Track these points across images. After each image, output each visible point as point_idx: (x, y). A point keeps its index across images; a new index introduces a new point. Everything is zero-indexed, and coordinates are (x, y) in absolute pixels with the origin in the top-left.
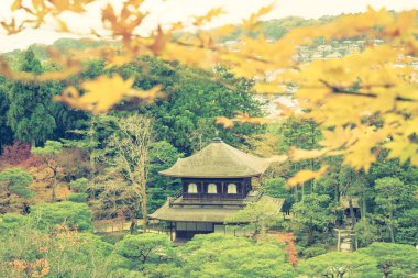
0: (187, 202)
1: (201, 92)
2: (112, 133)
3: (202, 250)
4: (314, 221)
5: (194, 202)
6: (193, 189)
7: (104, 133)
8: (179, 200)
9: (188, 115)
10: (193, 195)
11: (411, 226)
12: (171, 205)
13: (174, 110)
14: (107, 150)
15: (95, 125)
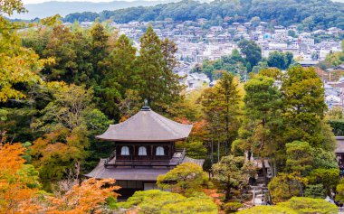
0: (119, 163)
1: (128, 67)
2: (48, 102)
3: (144, 205)
4: (232, 179)
5: (127, 163)
6: (125, 151)
7: (42, 102)
8: (112, 162)
9: (116, 87)
10: (125, 157)
11: (318, 183)
12: (106, 166)
13: (104, 82)
14: (45, 118)
15: (35, 95)
